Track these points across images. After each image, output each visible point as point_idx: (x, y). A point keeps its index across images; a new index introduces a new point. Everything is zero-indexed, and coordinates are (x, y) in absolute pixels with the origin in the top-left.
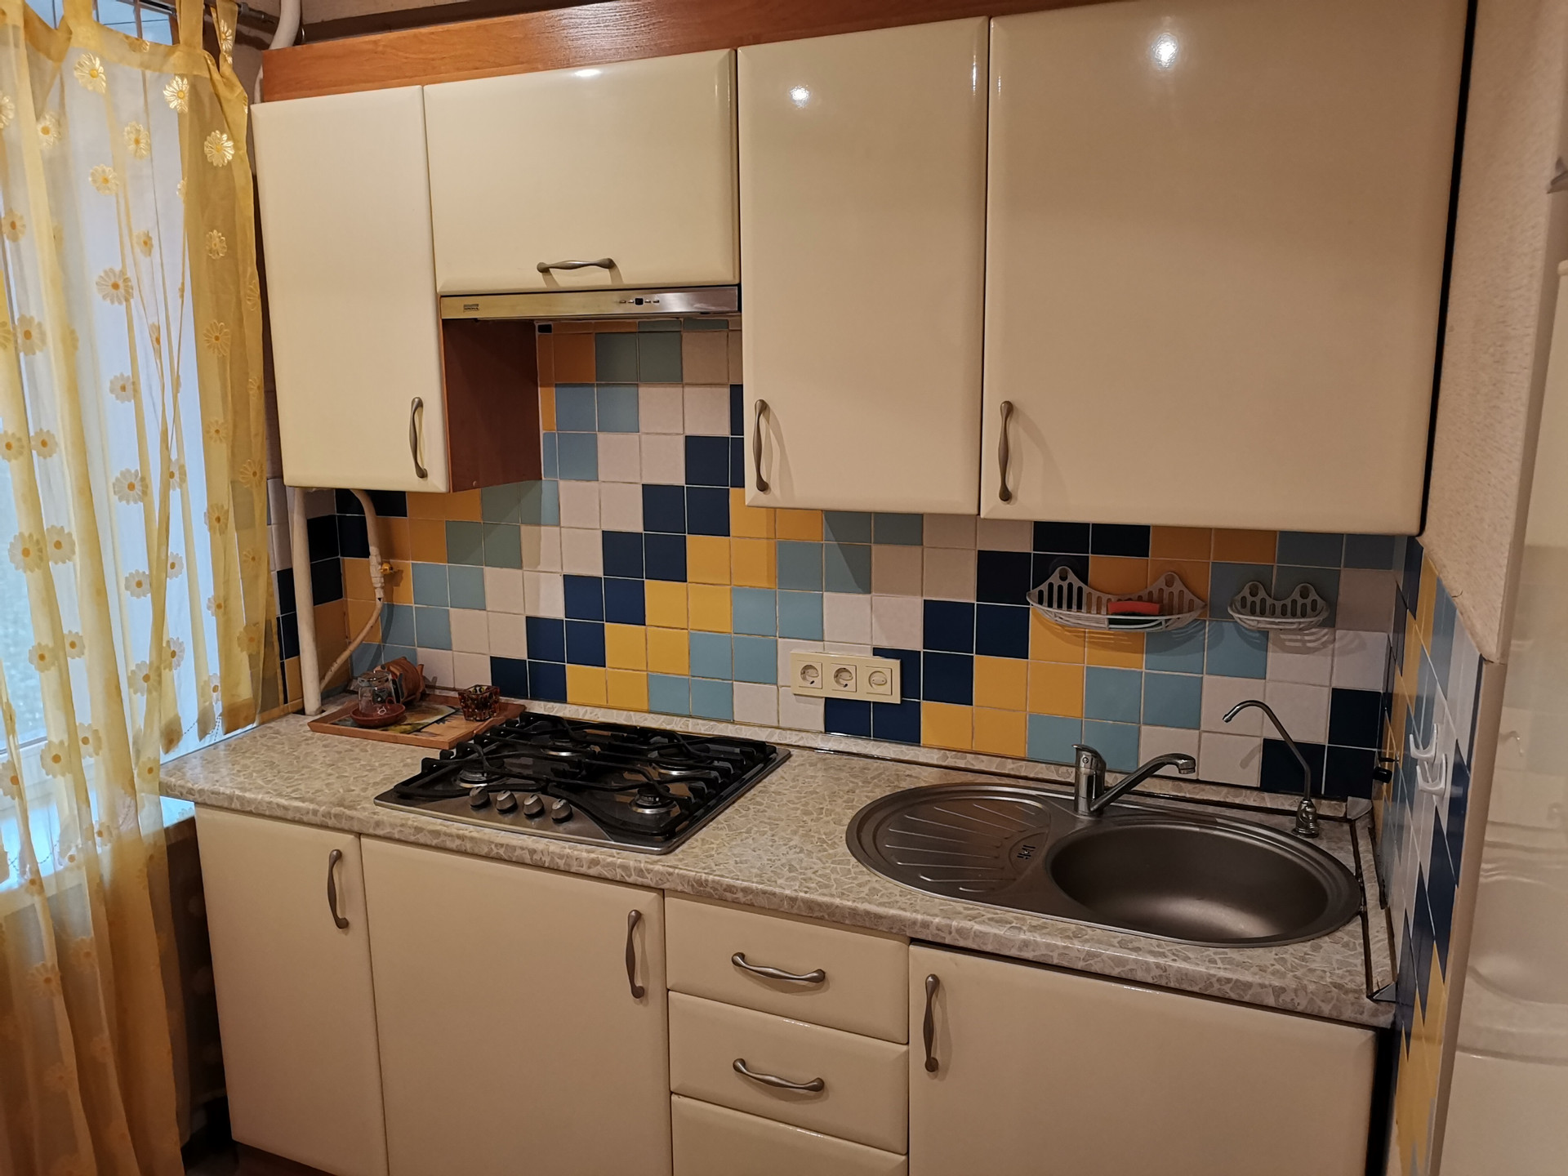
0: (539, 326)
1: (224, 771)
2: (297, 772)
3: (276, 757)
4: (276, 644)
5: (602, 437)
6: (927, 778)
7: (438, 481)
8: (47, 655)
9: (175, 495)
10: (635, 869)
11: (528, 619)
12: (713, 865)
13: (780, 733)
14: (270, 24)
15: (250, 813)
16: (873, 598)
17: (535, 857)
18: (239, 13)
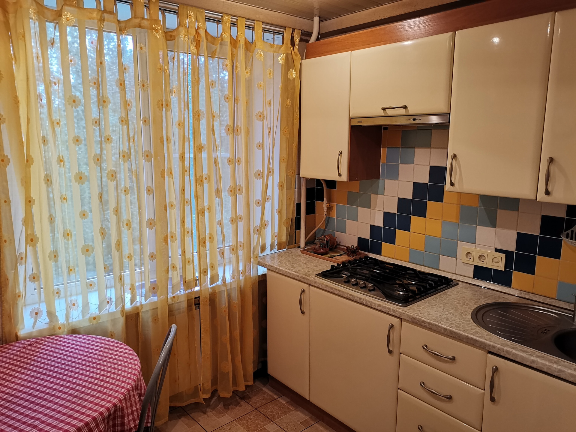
0: (384, 128)
1: (276, 261)
2: (295, 264)
3: (290, 259)
4: (294, 225)
5: (401, 165)
6: (512, 299)
7: (344, 178)
8: (233, 220)
9: (270, 178)
10: (393, 309)
11: (371, 226)
12: (419, 313)
13: (456, 276)
14: (310, 34)
15: (281, 274)
16: (497, 230)
17: (361, 300)
18: (301, 33)
